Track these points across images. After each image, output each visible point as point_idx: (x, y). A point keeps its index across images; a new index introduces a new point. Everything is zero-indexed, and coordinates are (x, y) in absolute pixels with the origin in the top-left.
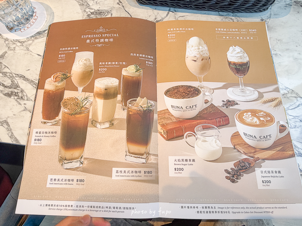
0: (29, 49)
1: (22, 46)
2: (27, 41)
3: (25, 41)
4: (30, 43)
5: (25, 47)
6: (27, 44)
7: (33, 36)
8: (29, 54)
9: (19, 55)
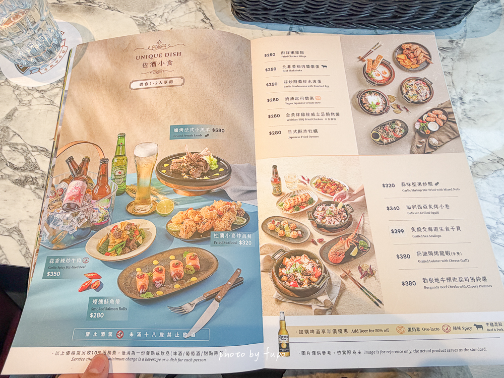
0: (55, 102)
1: (42, 99)
2: (50, 89)
3: (48, 90)
4: (56, 92)
5: (47, 100)
6: (51, 94)
7: (60, 81)
8: (55, 111)
9: (38, 113)
